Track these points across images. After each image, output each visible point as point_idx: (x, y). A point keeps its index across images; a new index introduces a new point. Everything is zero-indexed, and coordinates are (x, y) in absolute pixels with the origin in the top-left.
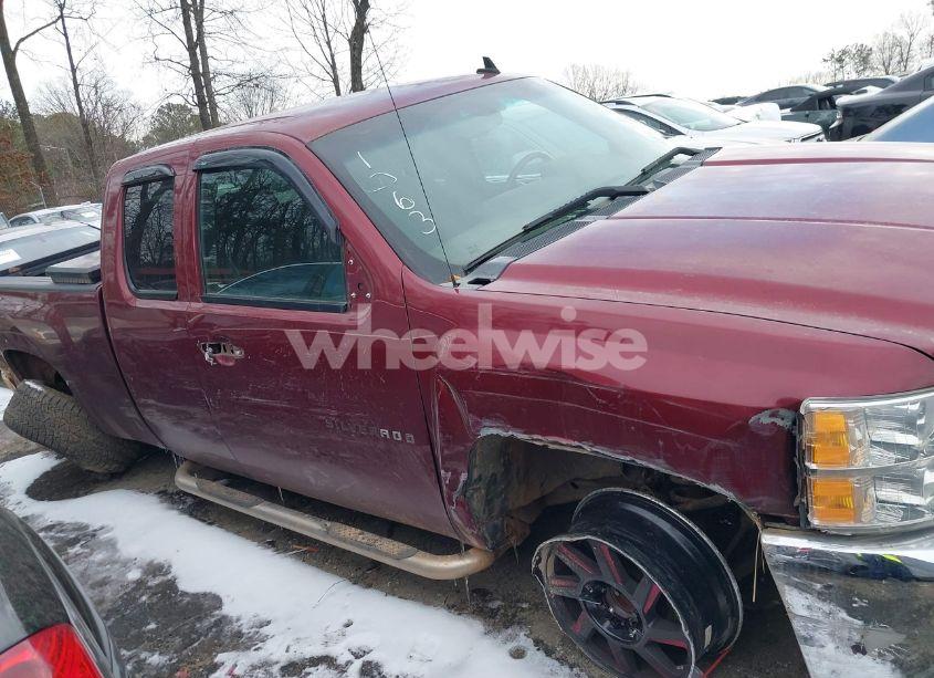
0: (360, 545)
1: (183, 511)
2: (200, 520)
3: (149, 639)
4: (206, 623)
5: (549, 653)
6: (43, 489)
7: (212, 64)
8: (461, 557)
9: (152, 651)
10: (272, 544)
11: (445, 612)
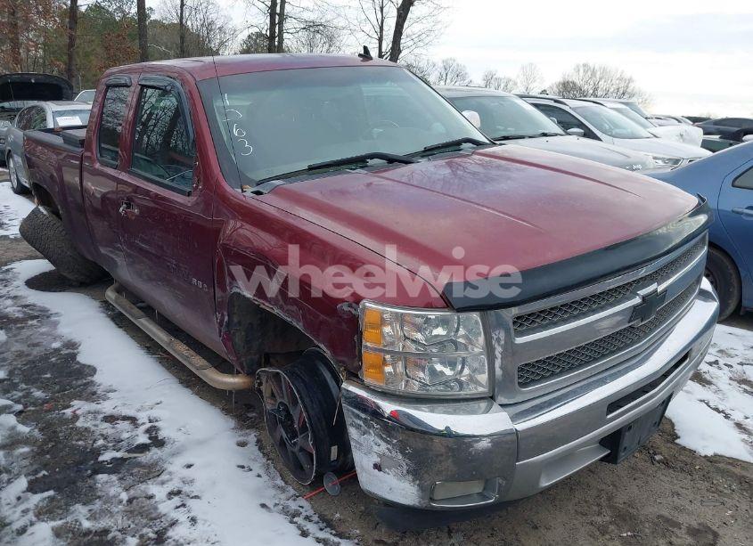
0: (182, 355)
1: (109, 316)
2: (116, 323)
3: (42, 382)
4: (80, 382)
5: (261, 449)
6: (37, 283)
7: (288, 8)
8: (233, 377)
9: (39, 389)
10: (148, 348)
11: (219, 411)
